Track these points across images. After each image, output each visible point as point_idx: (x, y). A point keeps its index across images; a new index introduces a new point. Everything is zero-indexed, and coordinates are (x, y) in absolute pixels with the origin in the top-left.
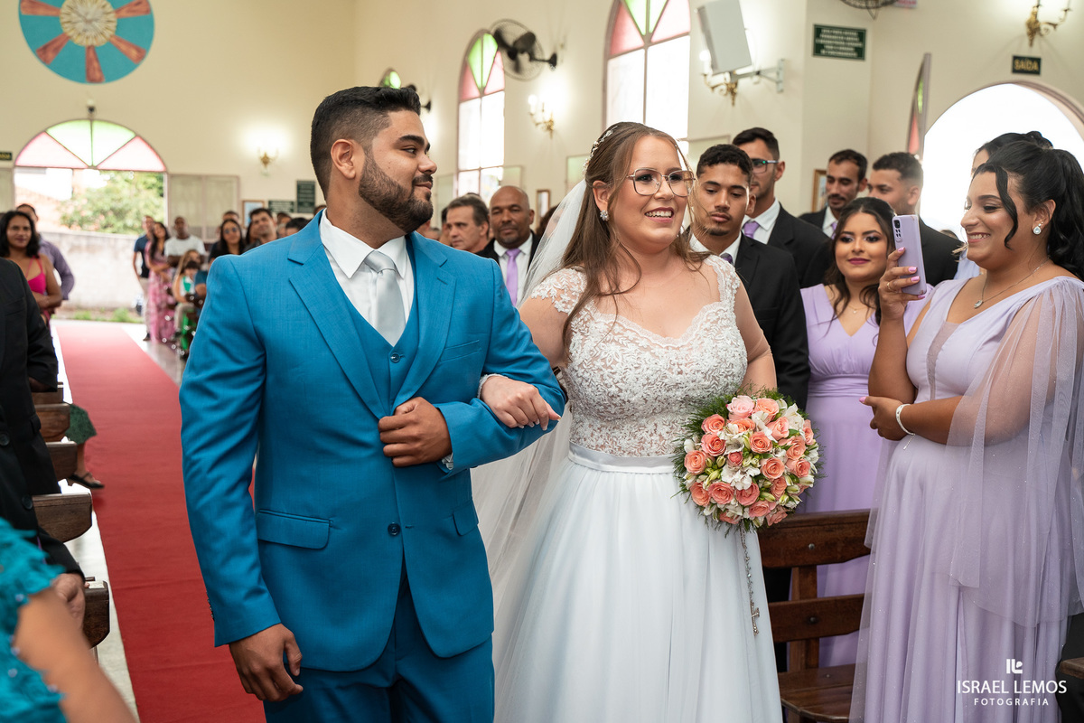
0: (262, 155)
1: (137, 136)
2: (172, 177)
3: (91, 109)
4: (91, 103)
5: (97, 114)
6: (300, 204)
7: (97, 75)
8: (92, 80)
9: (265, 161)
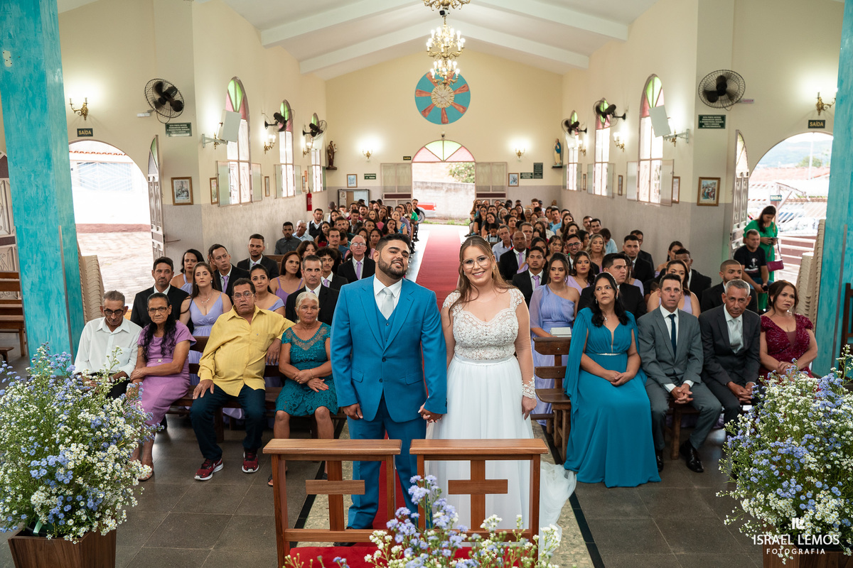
0: (518, 152)
1: (462, 146)
2: (477, 164)
3: (443, 136)
4: (443, 133)
5: (445, 138)
6: (535, 174)
7: (446, 120)
8: (444, 123)
9: (519, 154)
